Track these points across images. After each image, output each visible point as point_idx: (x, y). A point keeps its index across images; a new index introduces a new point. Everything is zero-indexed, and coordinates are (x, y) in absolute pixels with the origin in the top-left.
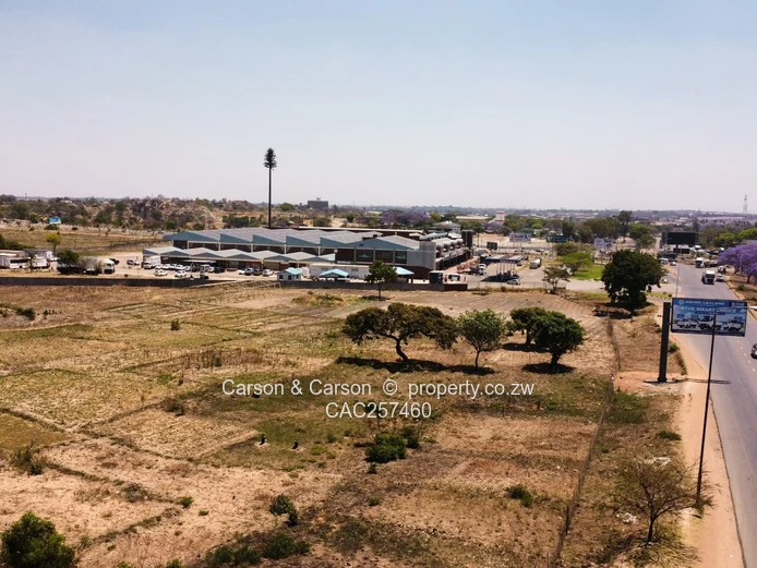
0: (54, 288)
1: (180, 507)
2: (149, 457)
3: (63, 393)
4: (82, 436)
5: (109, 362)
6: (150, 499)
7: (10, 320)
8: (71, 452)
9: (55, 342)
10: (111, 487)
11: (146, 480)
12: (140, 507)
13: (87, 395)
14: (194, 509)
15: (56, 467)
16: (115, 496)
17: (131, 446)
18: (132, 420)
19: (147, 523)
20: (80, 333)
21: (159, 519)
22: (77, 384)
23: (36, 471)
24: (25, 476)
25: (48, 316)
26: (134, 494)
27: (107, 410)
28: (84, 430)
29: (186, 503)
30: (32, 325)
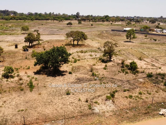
0: (165, 37)
1: (159, 68)
2: (159, 62)
3: (152, 52)
4: (151, 58)
5: (164, 49)
6: (155, 67)
7: (152, 41)
8: (148, 59)
9: (157, 45)
10: (150, 64)
11: (156, 65)
12: (153, 67)
13: (156, 53)
14: (161, 69)
15: (144, 60)
16: (150, 65)
17: (157, 60)
18: (161, 57)
19: (152, 69)
20: (163, 45)
21: (154, 69)
22: (156, 51)
23: (141, 60)
24: (139, 60)
25: (159, 41)
26: (153, 65)
27: (158, 55)
28: (152, 57)
29: (160, 68)
30: (155, 42)
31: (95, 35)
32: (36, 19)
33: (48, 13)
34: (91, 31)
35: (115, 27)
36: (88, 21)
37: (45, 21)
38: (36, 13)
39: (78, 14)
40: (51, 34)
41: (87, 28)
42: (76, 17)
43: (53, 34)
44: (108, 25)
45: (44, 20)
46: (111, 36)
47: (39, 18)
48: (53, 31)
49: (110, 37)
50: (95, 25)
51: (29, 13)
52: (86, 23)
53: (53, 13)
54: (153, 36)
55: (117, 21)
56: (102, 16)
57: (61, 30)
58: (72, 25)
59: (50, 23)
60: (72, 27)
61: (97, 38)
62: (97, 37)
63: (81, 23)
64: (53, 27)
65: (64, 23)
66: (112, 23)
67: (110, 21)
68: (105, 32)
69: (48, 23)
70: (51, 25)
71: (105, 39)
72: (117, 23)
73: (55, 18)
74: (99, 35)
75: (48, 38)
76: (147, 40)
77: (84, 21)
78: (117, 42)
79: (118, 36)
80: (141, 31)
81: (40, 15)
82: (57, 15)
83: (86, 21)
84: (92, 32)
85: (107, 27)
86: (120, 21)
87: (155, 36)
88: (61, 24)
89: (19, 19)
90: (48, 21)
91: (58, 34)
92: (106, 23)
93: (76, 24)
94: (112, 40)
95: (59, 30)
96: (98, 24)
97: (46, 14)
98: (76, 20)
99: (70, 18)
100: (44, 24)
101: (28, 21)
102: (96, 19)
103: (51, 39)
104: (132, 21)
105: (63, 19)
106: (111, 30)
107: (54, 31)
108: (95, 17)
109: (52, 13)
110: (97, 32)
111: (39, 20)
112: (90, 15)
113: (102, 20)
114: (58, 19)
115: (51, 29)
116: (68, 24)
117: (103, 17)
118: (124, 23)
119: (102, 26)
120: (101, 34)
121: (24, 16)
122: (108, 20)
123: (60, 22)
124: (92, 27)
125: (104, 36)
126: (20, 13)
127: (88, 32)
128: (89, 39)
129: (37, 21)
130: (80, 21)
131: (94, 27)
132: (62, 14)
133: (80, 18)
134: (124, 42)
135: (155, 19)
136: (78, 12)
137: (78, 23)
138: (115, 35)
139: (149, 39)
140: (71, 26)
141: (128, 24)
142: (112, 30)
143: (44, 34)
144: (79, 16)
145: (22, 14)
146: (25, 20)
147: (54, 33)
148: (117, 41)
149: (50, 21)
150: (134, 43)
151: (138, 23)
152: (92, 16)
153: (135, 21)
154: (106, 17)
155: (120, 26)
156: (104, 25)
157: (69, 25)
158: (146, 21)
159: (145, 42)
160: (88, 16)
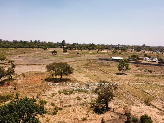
7: (147, 72)
15: (153, 106)
20: (162, 77)
23: (149, 105)
24: (146, 106)
25: (155, 72)
30: (151, 74)
31: (82, 66)
32: (20, 47)
33: (33, 41)
34: (78, 60)
35: (102, 55)
36: (74, 49)
37: (30, 49)
38: (21, 41)
39: (63, 42)
40: (32, 64)
41: (74, 56)
42: (62, 45)
43: (34, 64)
44: (94, 53)
45: (28, 48)
46: (100, 66)
47: (24, 46)
48: (34, 60)
49: (98, 67)
50: (81, 53)
51: (14, 41)
52: (72, 51)
53: (39, 41)
54: (144, 66)
55: (103, 49)
56: (87, 44)
57: (44, 60)
58: (57, 54)
59: (34, 51)
60: (57, 56)
61: (85, 70)
62: (84, 68)
63: (67, 51)
64: (36, 55)
65: (49, 51)
66: (98, 51)
67: (95, 50)
68: (92, 61)
69: (32, 51)
70: (35, 53)
71: (93, 70)
72: (102, 51)
73: (40, 46)
74: (86, 65)
75: (26, 70)
76: (141, 71)
77: (70, 49)
78: (108, 74)
79: (107, 67)
80: (130, 60)
81: (25, 43)
82: (42, 43)
83: (72, 49)
84: (78, 62)
85: (94, 56)
86: (106, 49)
87: (146, 65)
88: (45, 52)
89: (1, 47)
90: (32, 49)
91: (40, 63)
92: (91, 51)
93: (61, 52)
94: (102, 72)
95: (41, 59)
96: (84, 53)
97: (31, 42)
98: (61, 48)
99: (56, 46)
100: (27, 52)
101: (12, 49)
102: (82, 47)
103: (29, 70)
104: (117, 50)
105: (48, 47)
106: (98, 59)
107: (36, 60)
108: (81, 45)
109: (37, 41)
110: (84, 61)
111: (24, 48)
112: (76, 43)
113: (88, 48)
114: (43, 47)
115: (33, 58)
116: (52, 52)
117: (89, 45)
118: (110, 51)
119: (89, 54)
120: (88, 64)
121: (7, 44)
122: (94, 48)
123: (45, 50)
124: (78, 55)
125: (93, 67)
126: (4, 41)
127: (74, 61)
128: (76, 70)
129: (21, 49)
130: (65, 49)
131: (80, 55)
132: (48, 42)
133: (66, 46)
134: (117, 74)
135: (138, 48)
136: (63, 41)
137: (64, 51)
138: (104, 65)
139: (144, 70)
140: (55, 54)
141: (115, 52)
142: (100, 59)
143: (22, 65)
144: (64, 44)
145: (7, 41)
146: (8, 48)
147: (35, 62)
148: (107, 72)
149: (35, 48)
150: (128, 76)
151: (123, 51)
152: (77, 44)
153: (120, 50)
154: (92, 45)
155: (107, 54)
156: (90, 53)
157: (54, 54)
158: (131, 49)
159: (140, 74)
160: (74, 44)
